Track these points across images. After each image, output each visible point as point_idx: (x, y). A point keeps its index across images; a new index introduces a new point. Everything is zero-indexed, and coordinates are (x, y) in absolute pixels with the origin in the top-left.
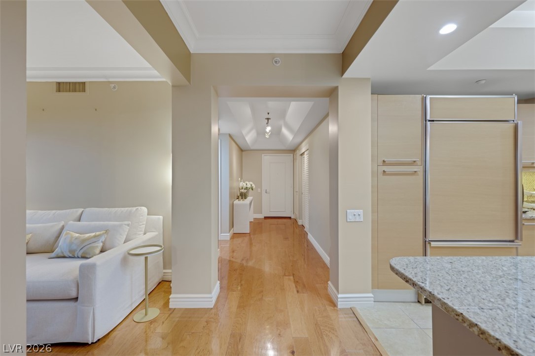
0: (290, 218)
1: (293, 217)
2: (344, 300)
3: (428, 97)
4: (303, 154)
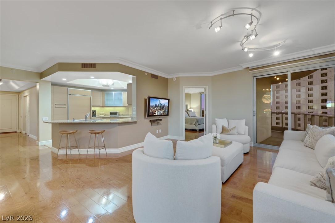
0: (16, 132)
1: (18, 131)
2: (41, 143)
3: (69, 88)
4: (26, 96)
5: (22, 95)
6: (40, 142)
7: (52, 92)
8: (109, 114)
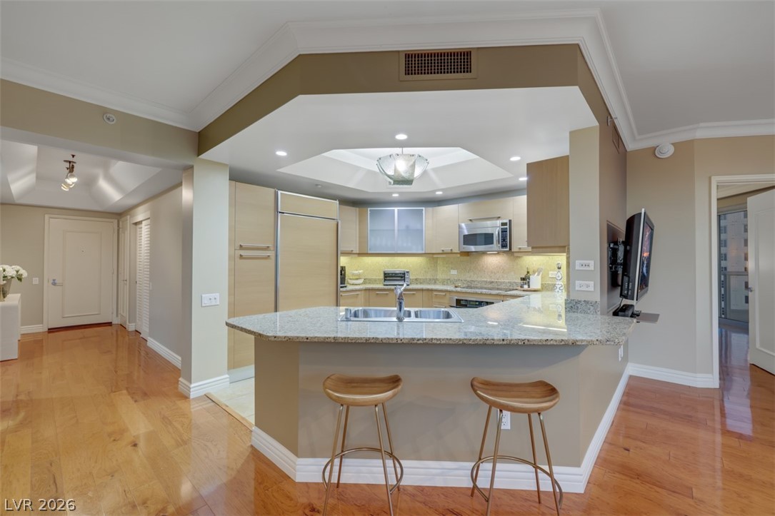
0: (110, 324)
1: (116, 321)
2: (197, 388)
3: (280, 192)
4: (140, 222)
5: (129, 220)
6: (192, 386)
7: (230, 205)
8: (382, 277)
